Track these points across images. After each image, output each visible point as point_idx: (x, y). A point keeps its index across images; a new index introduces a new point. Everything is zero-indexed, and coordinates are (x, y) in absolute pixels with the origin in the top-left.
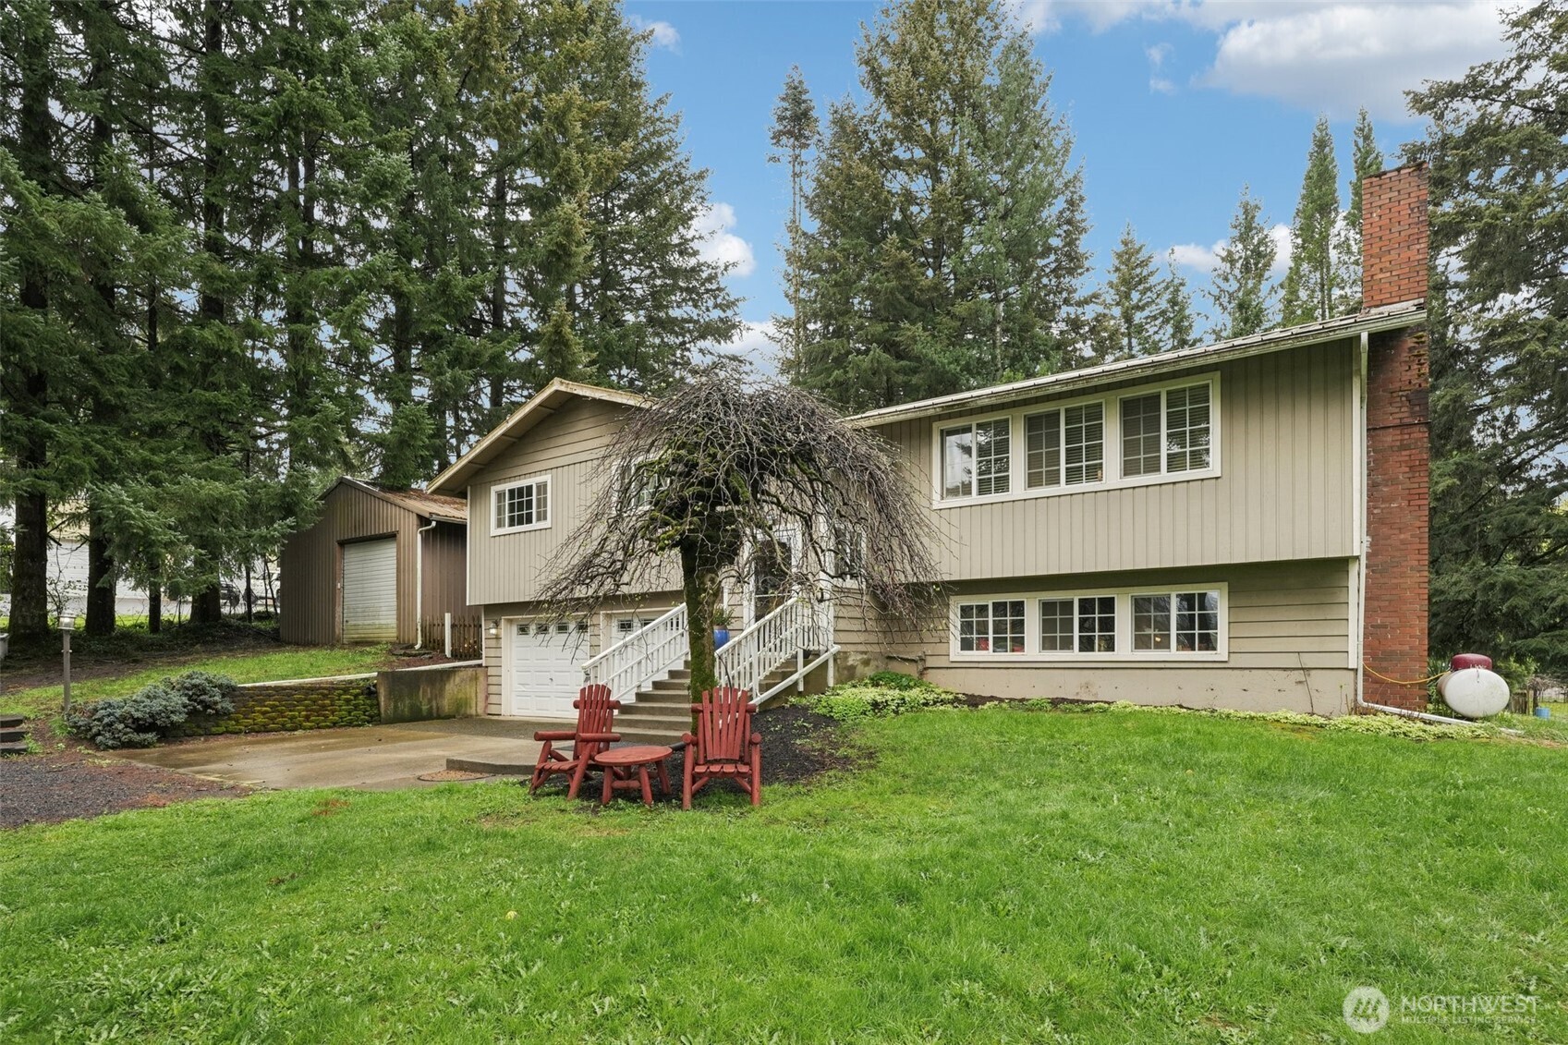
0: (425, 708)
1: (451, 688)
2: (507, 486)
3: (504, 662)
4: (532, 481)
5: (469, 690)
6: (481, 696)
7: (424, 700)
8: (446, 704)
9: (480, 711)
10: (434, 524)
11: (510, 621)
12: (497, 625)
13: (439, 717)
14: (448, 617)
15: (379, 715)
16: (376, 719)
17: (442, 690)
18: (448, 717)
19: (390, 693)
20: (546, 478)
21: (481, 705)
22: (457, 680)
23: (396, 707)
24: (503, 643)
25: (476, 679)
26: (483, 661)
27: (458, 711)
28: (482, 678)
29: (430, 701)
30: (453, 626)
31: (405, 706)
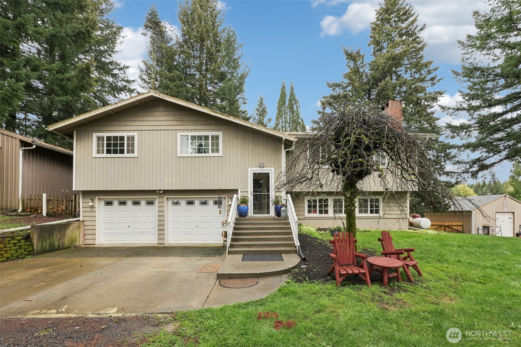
0: (56, 244)
1: (69, 233)
2: (105, 135)
3: (97, 218)
4: (125, 134)
5: (76, 233)
6: (82, 236)
7: (56, 240)
8: (67, 242)
9: (81, 243)
10: (34, 146)
11: (99, 199)
12: (93, 200)
13: (63, 248)
14: (44, 196)
15: (33, 250)
16: (32, 253)
17: (64, 234)
18: (67, 248)
19: (40, 238)
20: (135, 134)
21: (81, 240)
22: (71, 228)
23: (42, 245)
24: (97, 209)
25: (80, 227)
26: (81, 218)
27: (71, 244)
28: (82, 227)
29: (59, 240)
30: (48, 201)
31: (46, 245)
